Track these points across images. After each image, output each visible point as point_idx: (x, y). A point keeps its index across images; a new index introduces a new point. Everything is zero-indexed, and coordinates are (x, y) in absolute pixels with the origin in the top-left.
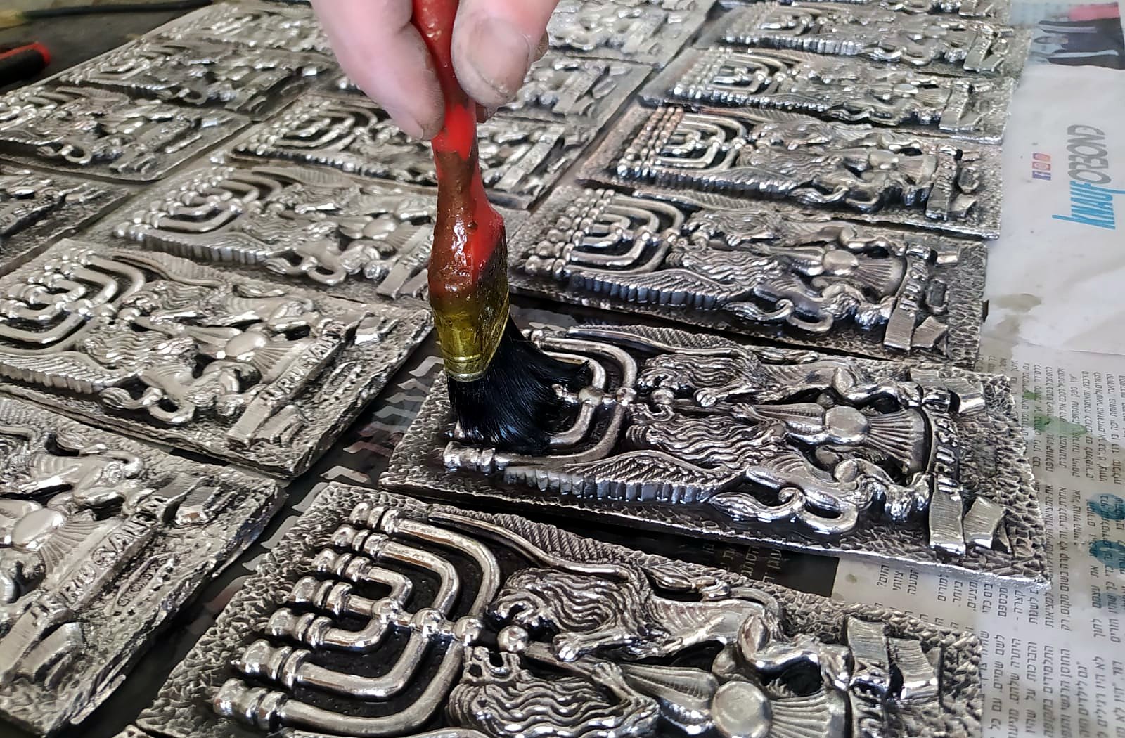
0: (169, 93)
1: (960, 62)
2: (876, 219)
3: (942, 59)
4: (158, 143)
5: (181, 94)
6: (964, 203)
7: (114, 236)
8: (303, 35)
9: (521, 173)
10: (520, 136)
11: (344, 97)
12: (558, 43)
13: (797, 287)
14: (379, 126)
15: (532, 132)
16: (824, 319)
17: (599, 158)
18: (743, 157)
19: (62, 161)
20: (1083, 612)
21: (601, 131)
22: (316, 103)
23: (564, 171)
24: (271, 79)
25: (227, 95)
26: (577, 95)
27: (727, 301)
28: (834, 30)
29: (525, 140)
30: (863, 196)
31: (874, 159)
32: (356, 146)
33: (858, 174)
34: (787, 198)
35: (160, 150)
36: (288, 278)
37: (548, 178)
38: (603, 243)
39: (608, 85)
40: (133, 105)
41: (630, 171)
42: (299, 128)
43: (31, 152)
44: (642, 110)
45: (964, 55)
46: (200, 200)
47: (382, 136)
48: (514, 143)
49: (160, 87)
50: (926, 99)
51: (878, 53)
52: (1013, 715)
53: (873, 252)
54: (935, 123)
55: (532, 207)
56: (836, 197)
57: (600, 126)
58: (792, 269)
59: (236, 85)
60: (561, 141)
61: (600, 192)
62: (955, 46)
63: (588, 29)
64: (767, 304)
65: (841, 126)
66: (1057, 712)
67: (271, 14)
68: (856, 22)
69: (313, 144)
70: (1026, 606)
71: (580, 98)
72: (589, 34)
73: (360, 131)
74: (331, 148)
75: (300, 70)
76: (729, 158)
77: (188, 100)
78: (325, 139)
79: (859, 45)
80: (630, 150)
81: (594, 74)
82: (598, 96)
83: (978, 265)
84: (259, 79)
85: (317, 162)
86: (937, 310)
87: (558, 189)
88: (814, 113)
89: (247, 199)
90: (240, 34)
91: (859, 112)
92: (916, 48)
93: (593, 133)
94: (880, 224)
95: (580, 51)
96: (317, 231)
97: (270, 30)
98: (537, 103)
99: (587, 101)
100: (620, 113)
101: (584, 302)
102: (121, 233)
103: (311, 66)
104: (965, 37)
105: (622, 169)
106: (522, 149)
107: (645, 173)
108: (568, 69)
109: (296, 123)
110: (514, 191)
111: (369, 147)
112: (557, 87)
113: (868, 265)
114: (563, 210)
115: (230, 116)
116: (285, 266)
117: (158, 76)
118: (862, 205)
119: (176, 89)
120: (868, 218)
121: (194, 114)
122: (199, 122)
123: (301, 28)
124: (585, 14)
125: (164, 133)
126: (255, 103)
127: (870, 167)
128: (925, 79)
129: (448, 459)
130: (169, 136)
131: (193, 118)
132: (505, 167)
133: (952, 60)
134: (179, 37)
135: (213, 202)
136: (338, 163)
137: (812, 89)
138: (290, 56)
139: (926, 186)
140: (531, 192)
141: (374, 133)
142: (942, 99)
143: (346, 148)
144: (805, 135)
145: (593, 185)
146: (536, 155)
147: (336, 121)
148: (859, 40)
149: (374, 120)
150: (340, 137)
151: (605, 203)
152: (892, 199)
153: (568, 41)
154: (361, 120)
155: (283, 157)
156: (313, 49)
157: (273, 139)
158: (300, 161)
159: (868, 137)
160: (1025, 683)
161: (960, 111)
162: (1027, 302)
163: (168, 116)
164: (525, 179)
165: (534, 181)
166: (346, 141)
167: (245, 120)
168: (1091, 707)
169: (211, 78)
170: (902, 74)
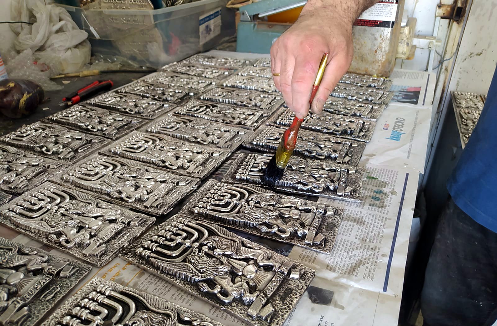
0: (152, 97)
1: (372, 100)
2: (340, 137)
3: (367, 99)
4: (153, 110)
5: (156, 97)
6: (362, 134)
7: (147, 131)
8: (188, 83)
9: (252, 122)
10: (251, 113)
11: (202, 101)
12: (262, 90)
13: (318, 149)
14: (213, 109)
15: (254, 112)
16: (324, 156)
17: (272, 119)
18: (309, 121)
19: (127, 112)
20: (367, 206)
21: (273, 113)
22: (195, 102)
23: (263, 122)
24: (181, 95)
25: (169, 99)
26: (266, 104)
27: (301, 151)
28: (339, 91)
29: (253, 114)
30: (338, 131)
31: (342, 123)
32: (208, 113)
33: (337, 126)
34: (319, 131)
35: (154, 111)
36: (194, 142)
37: (259, 124)
38: (272, 138)
39: (275, 102)
40: (143, 99)
41: (280, 123)
42: (191, 108)
43: (118, 110)
44: (284, 108)
45: (373, 98)
46: (168, 124)
47: (214, 111)
48: (249, 115)
49: (149, 95)
50: (359, 109)
51: (350, 97)
52: (348, 220)
53: (337, 143)
54: (360, 116)
55: (254, 130)
56: (331, 131)
57: (273, 112)
58: (317, 145)
59: (171, 96)
60: (262, 115)
61: (272, 127)
62: (371, 96)
63: (270, 87)
64: (310, 152)
65: (336, 115)
66: (357, 220)
67: (177, 77)
68: (345, 89)
69: (196, 112)
70: (356, 205)
71: (267, 105)
72: (271, 88)
73: (208, 110)
74: (201, 113)
75: (189, 93)
76: (305, 121)
77: (158, 99)
78: (199, 111)
79: (344, 95)
80: (280, 118)
81: (271, 99)
82: (272, 104)
83: (362, 147)
84: (177, 95)
85: (198, 117)
86: (350, 155)
87: (261, 126)
88: (329, 112)
89: (181, 124)
90: (169, 82)
91: (341, 112)
92: (360, 96)
93: (271, 114)
94: (341, 138)
95: (268, 92)
96: (201, 132)
97: (177, 81)
98: (256, 105)
99: (269, 105)
100: (278, 109)
101: (267, 150)
102: (149, 130)
103: (192, 92)
104: (374, 94)
105: (278, 122)
106: (252, 116)
107: (284, 123)
108: (264, 97)
109: (190, 107)
110: (250, 126)
111: (211, 114)
112: (261, 102)
113: (336, 145)
114: (263, 131)
115: (171, 104)
116: (193, 140)
117: (148, 92)
118: (337, 133)
119: (154, 96)
120: (338, 136)
121: (162, 103)
122: (163, 105)
123: (187, 81)
124: (270, 82)
125: (155, 107)
126: (177, 101)
127: (340, 125)
128: (360, 104)
129: (237, 177)
130: (156, 108)
131: (162, 104)
132: (247, 120)
133: (370, 100)
134: (150, 81)
135: (172, 125)
136: (203, 117)
137: (329, 106)
138: (184, 89)
139: (353, 129)
140: (254, 126)
141: (212, 111)
142: (363, 110)
143: (205, 114)
144: (325, 117)
145: (271, 125)
146: (256, 118)
147: (201, 107)
148: (344, 94)
149: (211, 107)
150: (203, 111)
151: (273, 129)
152: (344, 132)
153: (264, 90)
154: (208, 107)
155: (188, 115)
156: (191, 88)
157: (185, 110)
158: (193, 116)
159: (341, 118)
160: (352, 216)
161: (367, 113)
162: (372, 155)
163: (154, 103)
164: (253, 123)
165: (255, 124)
166: (205, 112)
167: (175, 105)
168: (364, 220)
169: (163, 94)
170: (354, 103)
